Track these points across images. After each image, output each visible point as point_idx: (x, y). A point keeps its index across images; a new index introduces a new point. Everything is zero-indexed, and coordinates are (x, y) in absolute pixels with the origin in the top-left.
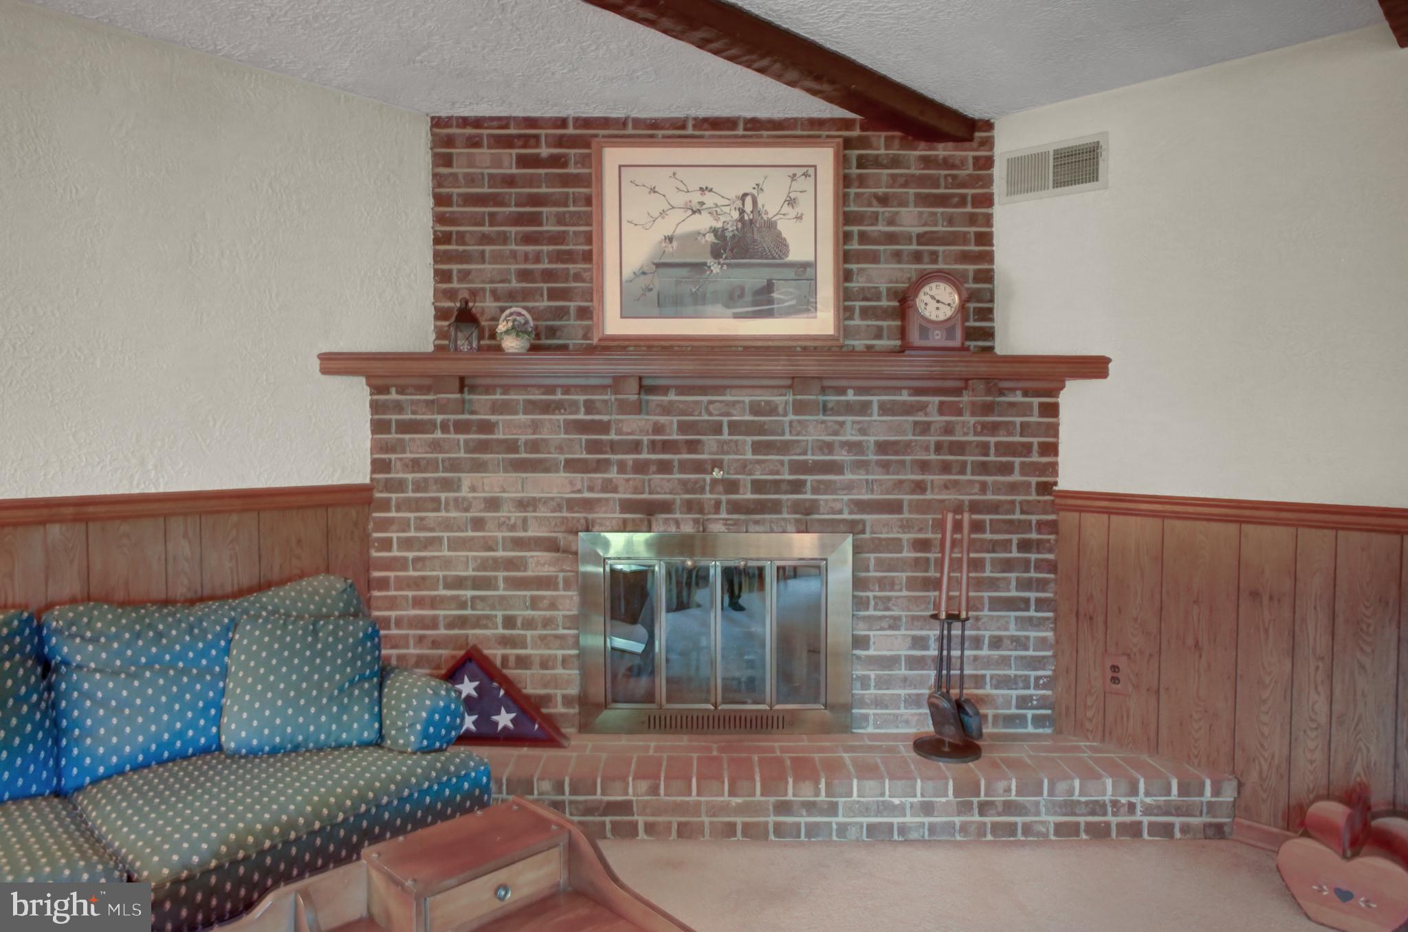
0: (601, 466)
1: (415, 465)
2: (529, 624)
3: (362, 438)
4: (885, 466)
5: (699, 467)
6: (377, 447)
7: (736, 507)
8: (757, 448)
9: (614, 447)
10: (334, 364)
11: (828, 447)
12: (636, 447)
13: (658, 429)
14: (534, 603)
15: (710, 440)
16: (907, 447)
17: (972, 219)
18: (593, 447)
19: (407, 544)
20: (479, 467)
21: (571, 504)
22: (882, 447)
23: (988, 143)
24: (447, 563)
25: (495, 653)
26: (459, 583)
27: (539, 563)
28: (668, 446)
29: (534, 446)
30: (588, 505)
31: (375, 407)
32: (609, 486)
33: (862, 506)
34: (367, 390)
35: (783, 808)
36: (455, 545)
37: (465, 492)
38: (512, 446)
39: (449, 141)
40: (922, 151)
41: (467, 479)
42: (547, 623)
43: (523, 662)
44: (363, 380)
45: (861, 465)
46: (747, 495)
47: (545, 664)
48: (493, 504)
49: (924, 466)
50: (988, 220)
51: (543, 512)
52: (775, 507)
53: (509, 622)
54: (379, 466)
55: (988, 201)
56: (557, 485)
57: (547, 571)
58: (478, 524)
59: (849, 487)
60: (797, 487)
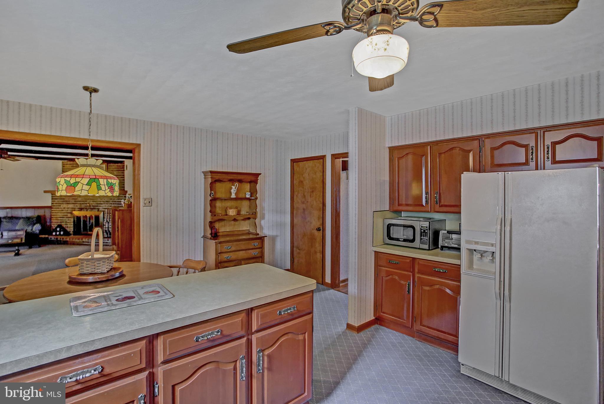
0: (76, 204)
1: (56, 204)
2: (68, 222)
3: (51, 200)
4: (107, 204)
5: (86, 204)
6: (52, 201)
7: (90, 209)
8: (93, 201)
9: (77, 201)
10: (45, 192)
11: (100, 201)
12: (80, 201)
13: (82, 199)
14: (69, 220)
15: (88, 201)
16: (109, 202)
17: (122, 173)
18: (75, 201)
19: (55, 213)
20: (63, 204)
21: (72, 208)
22: (107, 201)
23: (124, 163)
24: (59, 215)
25: (64, 226)
26: (61, 217)
27: (69, 215)
28: (83, 201)
29: (69, 201)
30: (75, 208)
31: (52, 197)
32: (77, 206)
33: (105, 209)
34: (51, 195)
35: (83, 242)
36: (60, 213)
37: (61, 207)
38: (67, 201)
39: (64, 164)
40: (116, 164)
41: (62, 205)
42: (70, 222)
43: (67, 227)
44: (50, 194)
45: (104, 204)
46: (92, 207)
47: (70, 227)
48: (64, 208)
49: (111, 204)
50: (124, 173)
51: (70, 209)
52: (95, 209)
53: (66, 222)
54: (52, 204)
55: (124, 170)
56: (71, 206)
57: (70, 216)
58: (63, 210)
59: (103, 206)
60: (97, 206)
